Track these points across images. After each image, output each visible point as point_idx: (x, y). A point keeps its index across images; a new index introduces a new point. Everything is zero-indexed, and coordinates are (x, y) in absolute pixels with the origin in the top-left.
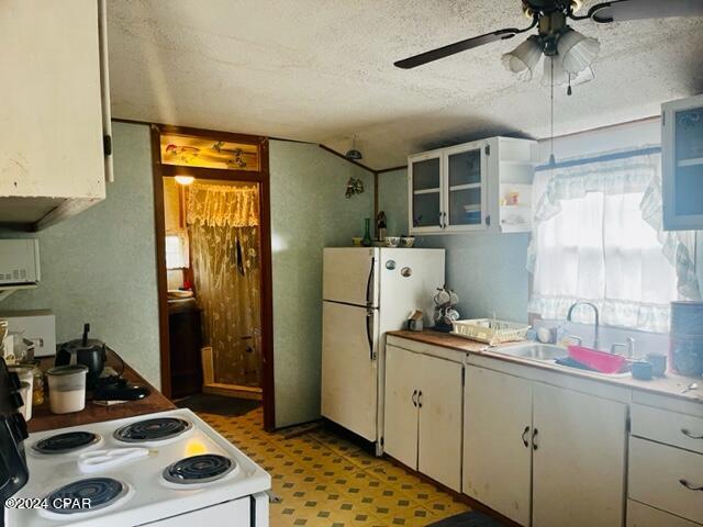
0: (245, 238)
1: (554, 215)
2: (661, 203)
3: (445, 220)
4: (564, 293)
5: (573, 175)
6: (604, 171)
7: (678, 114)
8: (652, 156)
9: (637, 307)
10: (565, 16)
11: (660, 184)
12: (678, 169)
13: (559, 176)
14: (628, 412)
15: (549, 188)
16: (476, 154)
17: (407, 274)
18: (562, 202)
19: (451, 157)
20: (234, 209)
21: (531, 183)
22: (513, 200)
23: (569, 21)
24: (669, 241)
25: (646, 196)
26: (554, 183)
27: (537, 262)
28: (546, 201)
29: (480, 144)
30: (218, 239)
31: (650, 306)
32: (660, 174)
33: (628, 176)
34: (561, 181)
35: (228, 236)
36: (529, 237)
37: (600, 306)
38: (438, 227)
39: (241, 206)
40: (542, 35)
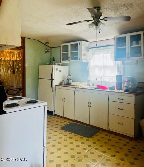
0: (15, 63)
1: (93, 58)
2: (114, 56)
3: (69, 59)
4: (95, 75)
5: (97, 50)
6: (103, 49)
7: (117, 38)
8: (112, 46)
9: (109, 77)
10: (99, 19)
11: (114, 52)
12: (117, 49)
13: (94, 50)
14: (108, 96)
15: (92, 52)
16: (77, 45)
17: (60, 72)
18: (95, 55)
19: (71, 45)
20: (13, 56)
21: (88, 51)
22: (85, 55)
23: (100, 20)
24: (116, 63)
25: (111, 55)
26: (93, 52)
27: (90, 69)
28: (92, 55)
29: (78, 42)
30: (8, 64)
31: (112, 77)
32: (114, 50)
33: (108, 50)
34: (95, 51)
35: (11, 63)
36: (88, 63)
37: (102, 77)
38: (68, 61)
39: (15, 55)
40: (95, 22)
